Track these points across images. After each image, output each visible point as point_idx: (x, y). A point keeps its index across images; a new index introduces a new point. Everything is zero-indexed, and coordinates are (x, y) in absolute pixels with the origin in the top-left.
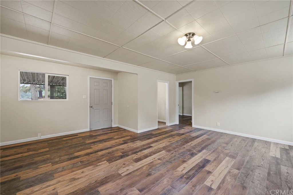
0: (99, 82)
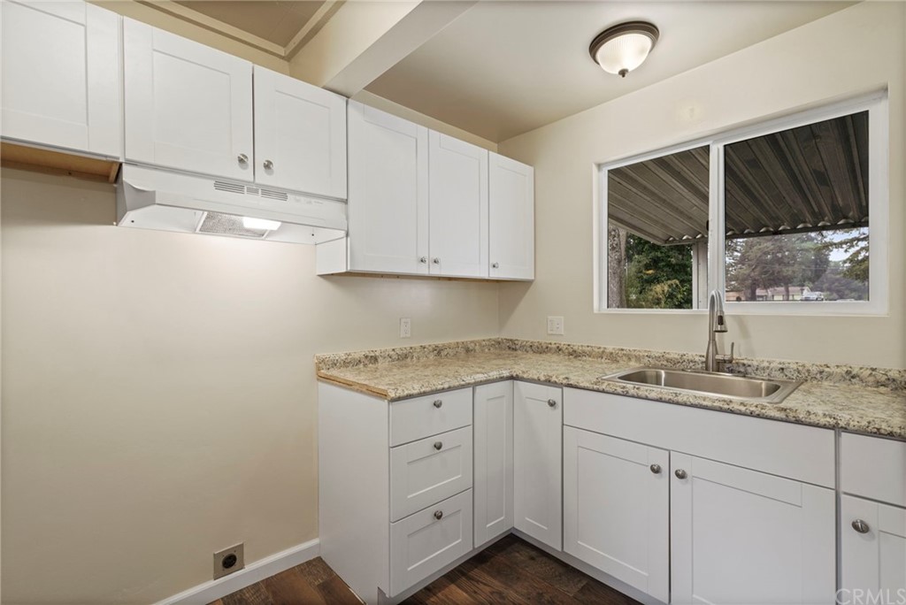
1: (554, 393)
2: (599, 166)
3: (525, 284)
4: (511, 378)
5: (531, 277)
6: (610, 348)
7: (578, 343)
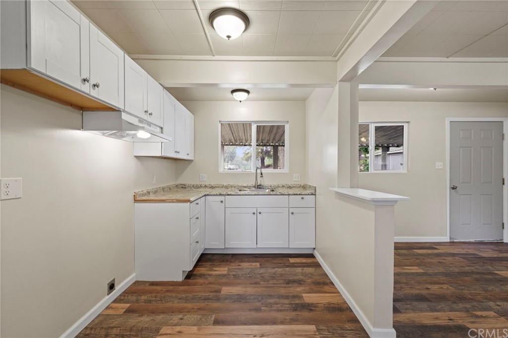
0: (471, 130)
1: (222, 198)
2: (220, 121)
3: (190, 161)
4: (205, 195)
5: (193, 159)
6: (225, 185)
7: (213, 183)
